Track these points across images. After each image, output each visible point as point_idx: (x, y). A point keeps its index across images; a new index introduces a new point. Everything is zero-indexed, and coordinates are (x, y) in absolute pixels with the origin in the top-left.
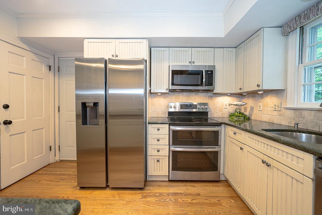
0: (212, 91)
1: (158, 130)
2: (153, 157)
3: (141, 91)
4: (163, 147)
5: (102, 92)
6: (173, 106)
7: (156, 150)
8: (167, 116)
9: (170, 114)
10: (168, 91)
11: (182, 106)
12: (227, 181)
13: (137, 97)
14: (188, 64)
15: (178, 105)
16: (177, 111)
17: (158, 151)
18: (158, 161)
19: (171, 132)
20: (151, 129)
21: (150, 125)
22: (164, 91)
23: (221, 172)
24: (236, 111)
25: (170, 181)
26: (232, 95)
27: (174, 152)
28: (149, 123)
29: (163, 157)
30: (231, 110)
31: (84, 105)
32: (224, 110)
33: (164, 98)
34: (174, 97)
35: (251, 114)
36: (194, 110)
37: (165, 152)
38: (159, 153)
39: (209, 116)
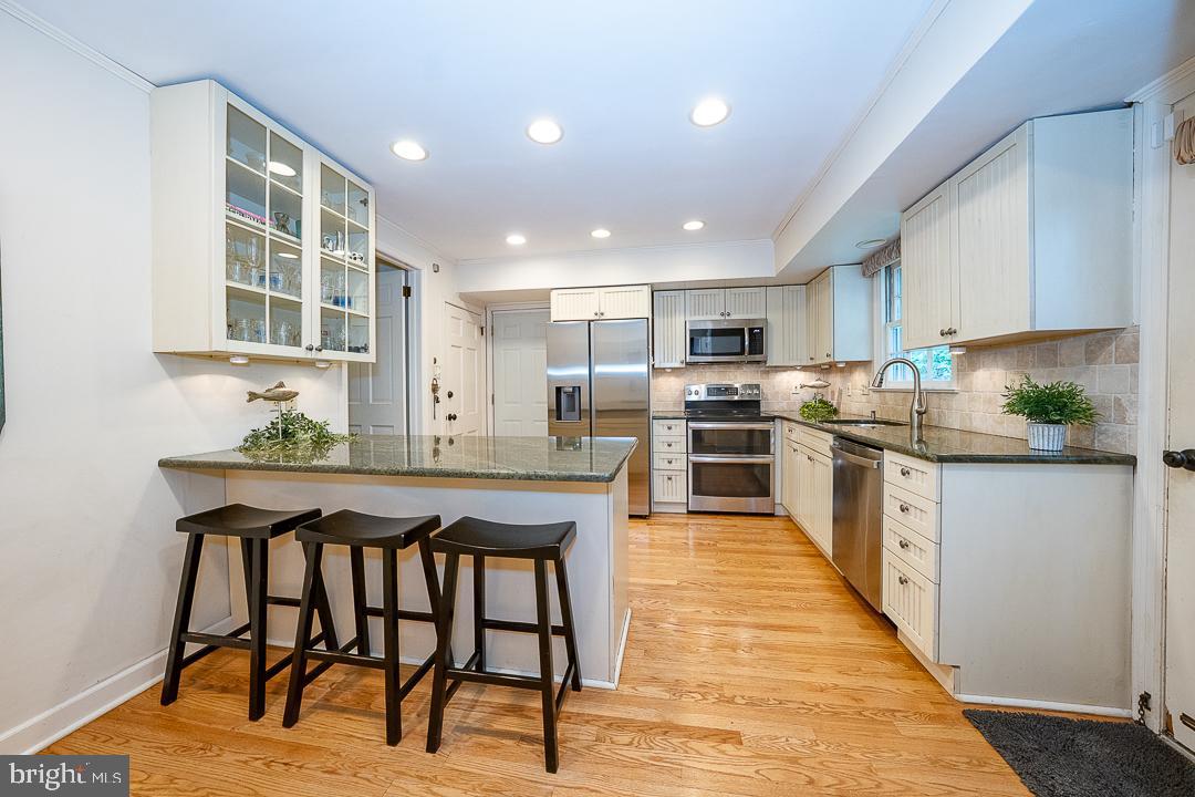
0: (765, 362)
1: (670, 428)
2: (662, 473)
3: (642, 368)
4: (677, 456)
5: (585, 371)
6: (693, 390)
7: (666, 461)
8: (683, 408)
9: (689, 405)
10: (684, 365)
11: (710, 391)
12: (789, 518)
13: (638, 376)
14: (718, 317)
15: (702, 389)
16: (702, 399)
17: (670, 462)
18: (670, 479)
19: (690, 432)
20: (658, 428)
21: (655, 421)
22: (677, 365)
23: (778, 501)
24: (814, 398)
25: (689, 512)
26: (805, 368)
27: (695, 464)
28: (654, 418)
29: (678, 473)
30: (807, 395)
31: (559, 390)
32: (793, 397)
33: (677, 376)
34: (694, 375)
35: (839, 404)
36: (736, 398)
37: (681, 463)
38: (673, 466)
39: (762, 409)
